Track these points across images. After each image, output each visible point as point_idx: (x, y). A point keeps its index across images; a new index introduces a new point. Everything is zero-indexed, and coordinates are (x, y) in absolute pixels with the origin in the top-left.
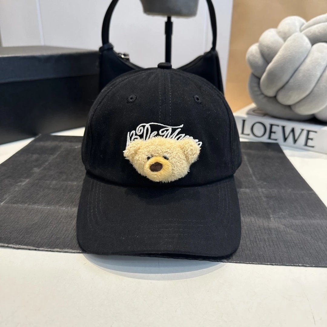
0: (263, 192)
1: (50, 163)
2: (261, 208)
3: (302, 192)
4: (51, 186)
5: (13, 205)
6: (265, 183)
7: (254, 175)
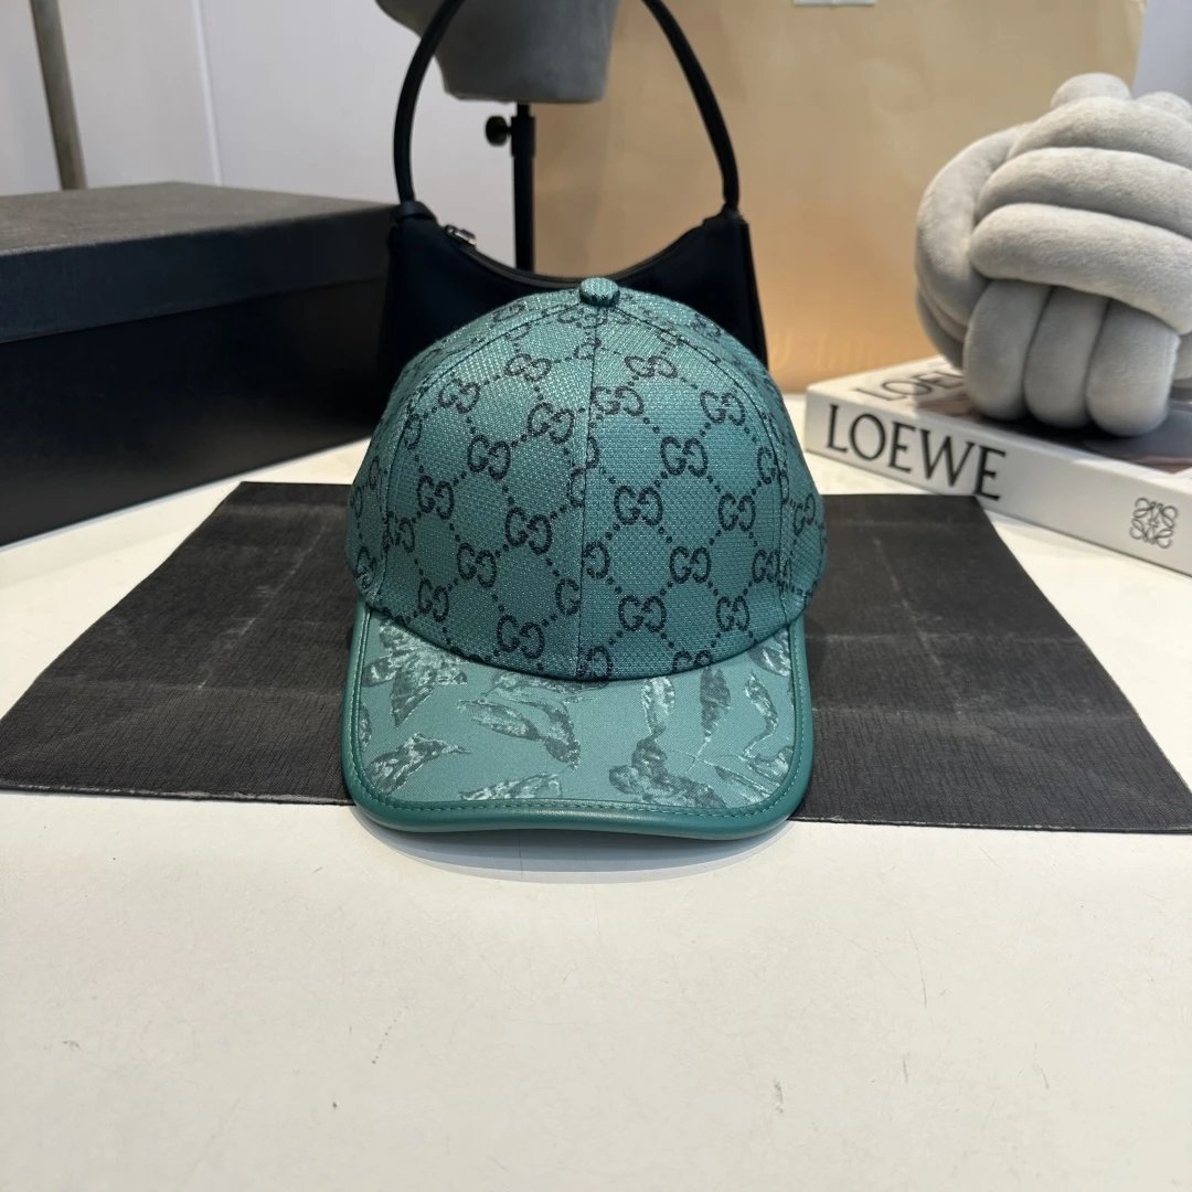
0: (932, 643)
1: (298, 571)
2: (928, 686)
3: (1047, 640)
7: (906, 594)
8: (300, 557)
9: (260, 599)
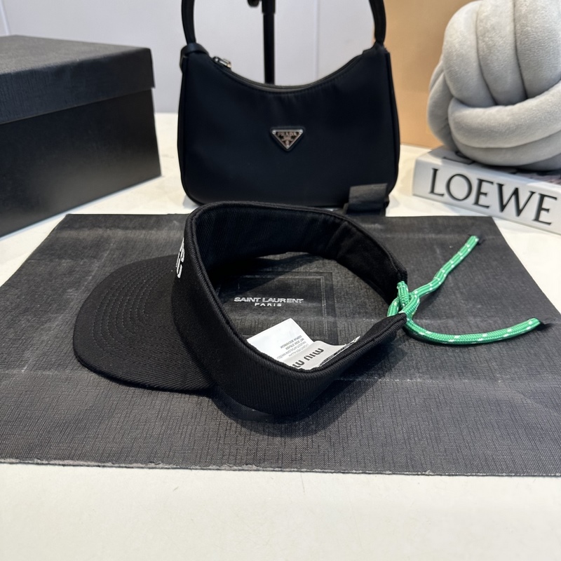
5: (45, 373)
6: (479, 306)
8: (96, 266)
9: (68, 299)
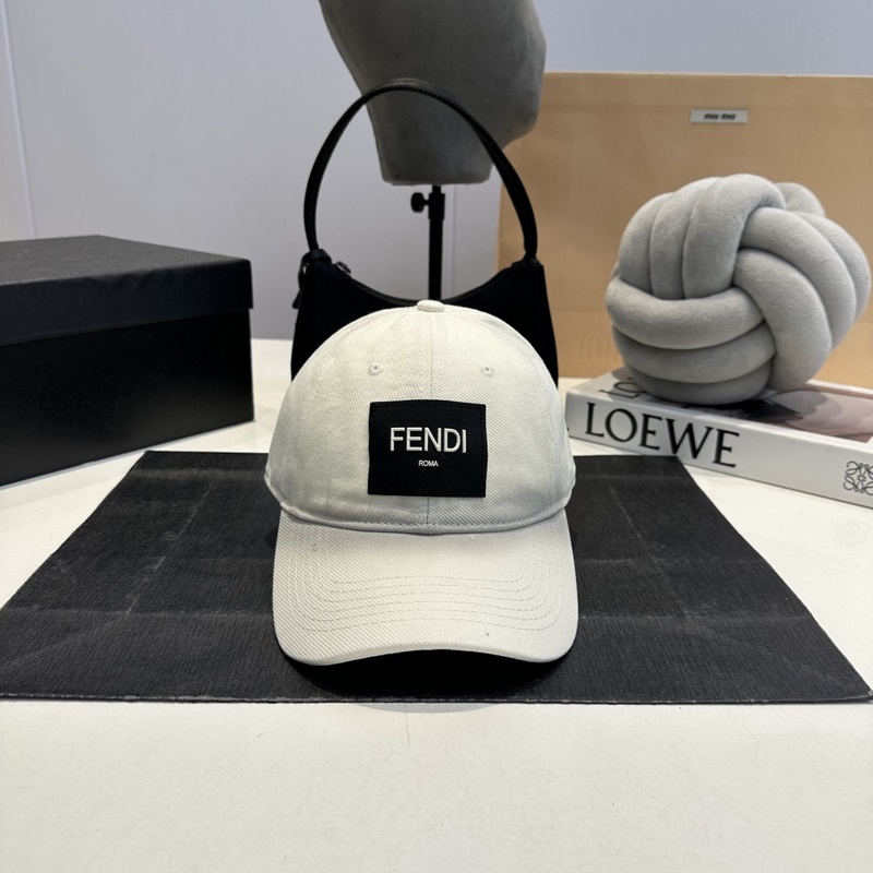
0: (663, 567)
1: (194, 519)
2: (663, 597)
3: (741, 562)
4: (219, 571)
5: (154, 614)
6: (663, 547)
7: (639, 529)
9: (168, 541)
